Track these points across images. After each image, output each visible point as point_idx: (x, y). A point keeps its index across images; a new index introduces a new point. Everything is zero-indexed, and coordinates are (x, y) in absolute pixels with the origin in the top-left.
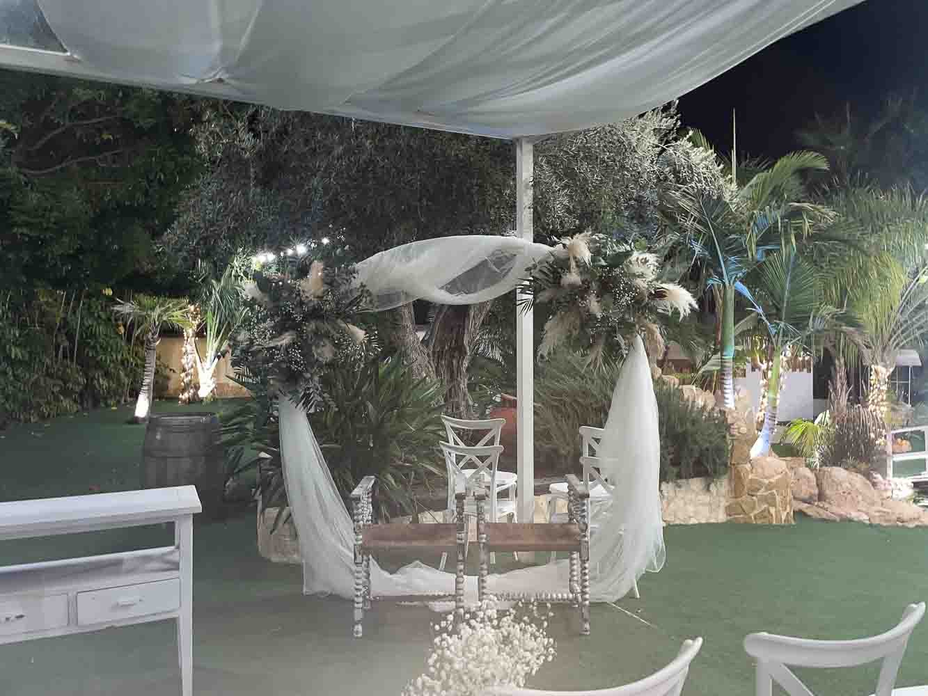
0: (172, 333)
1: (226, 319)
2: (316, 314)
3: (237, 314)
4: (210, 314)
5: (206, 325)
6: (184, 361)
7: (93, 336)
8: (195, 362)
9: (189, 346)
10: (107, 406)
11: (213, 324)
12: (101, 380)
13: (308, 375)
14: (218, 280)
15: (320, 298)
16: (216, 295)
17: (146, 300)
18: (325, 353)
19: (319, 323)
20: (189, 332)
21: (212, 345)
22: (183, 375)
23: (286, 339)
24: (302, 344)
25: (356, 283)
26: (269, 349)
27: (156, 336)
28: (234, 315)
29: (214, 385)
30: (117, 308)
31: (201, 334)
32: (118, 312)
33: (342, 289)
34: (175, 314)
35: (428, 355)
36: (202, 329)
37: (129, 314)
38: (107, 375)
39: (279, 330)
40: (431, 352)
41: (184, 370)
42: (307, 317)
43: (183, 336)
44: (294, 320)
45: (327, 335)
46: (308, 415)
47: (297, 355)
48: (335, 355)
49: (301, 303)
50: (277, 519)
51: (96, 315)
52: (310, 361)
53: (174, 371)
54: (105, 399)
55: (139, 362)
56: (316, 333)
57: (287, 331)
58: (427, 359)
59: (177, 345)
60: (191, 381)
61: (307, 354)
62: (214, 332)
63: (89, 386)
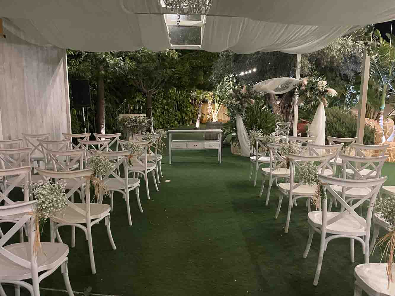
0: (205, 102)
1: (222, 97)
2: (245, 97)
3: (225, 95)
4: (216, 95)
5: (215, 99)
6: (208, 111)
7: (183, 103)
8: (211, 111)
9: (210, 106)
10: (187, 125)
11: (217, 99)
12: (185, 117)
13: (242, 110)
14: (219, 84)
15: (245, 93)
16: (218, 89)
17: (199, 91)
18: (246, 105)
19: (246, 99)
20: (210, 101)
21: (217, 105)
22: (208, 116)
23: (238, 102)
24: (241, 103)
25: (253, 90)
26: (235, 104)
27: (201, 103)
28: (224, 96)
29: (217, 119)
30: (191, 94)
31: (213, 102)
32: (191, 95)
33: (251, 91)
34: (207, 95)
35: (280, 108)
36: (214, 101)
37: (194, 96)
38: (186, 115)
39: (237, 100)
40: (280, 107)
41: (208, 114)
42: (242, 98)
43: (208, 103)
44: (240, 98)
45: (247, 102)
46: (242, 119)
47: (240, 105)
48: (248, 106)
49: (241, 95)
50: (236, 145)
51: (183, 96)
52: (243, 107)
53: (205, 115)
54: (186, 122)
55: (195, 111)
56: (244, 101)
57: (238, 101)
58: (279, 109)
59: (206, 106)
60: (210, 118)
61: (242, 106)
62: (217, 101)
63: (182, 119)
